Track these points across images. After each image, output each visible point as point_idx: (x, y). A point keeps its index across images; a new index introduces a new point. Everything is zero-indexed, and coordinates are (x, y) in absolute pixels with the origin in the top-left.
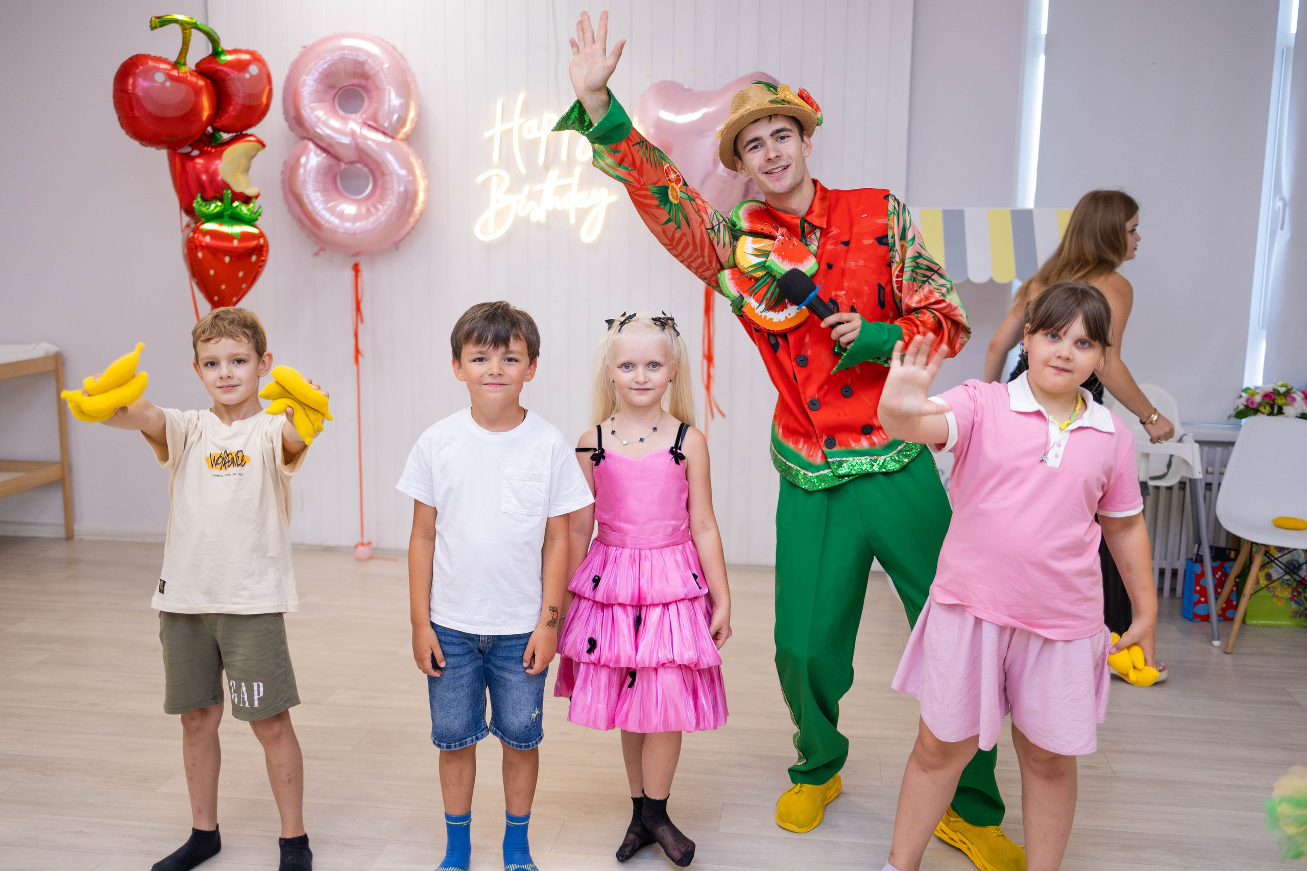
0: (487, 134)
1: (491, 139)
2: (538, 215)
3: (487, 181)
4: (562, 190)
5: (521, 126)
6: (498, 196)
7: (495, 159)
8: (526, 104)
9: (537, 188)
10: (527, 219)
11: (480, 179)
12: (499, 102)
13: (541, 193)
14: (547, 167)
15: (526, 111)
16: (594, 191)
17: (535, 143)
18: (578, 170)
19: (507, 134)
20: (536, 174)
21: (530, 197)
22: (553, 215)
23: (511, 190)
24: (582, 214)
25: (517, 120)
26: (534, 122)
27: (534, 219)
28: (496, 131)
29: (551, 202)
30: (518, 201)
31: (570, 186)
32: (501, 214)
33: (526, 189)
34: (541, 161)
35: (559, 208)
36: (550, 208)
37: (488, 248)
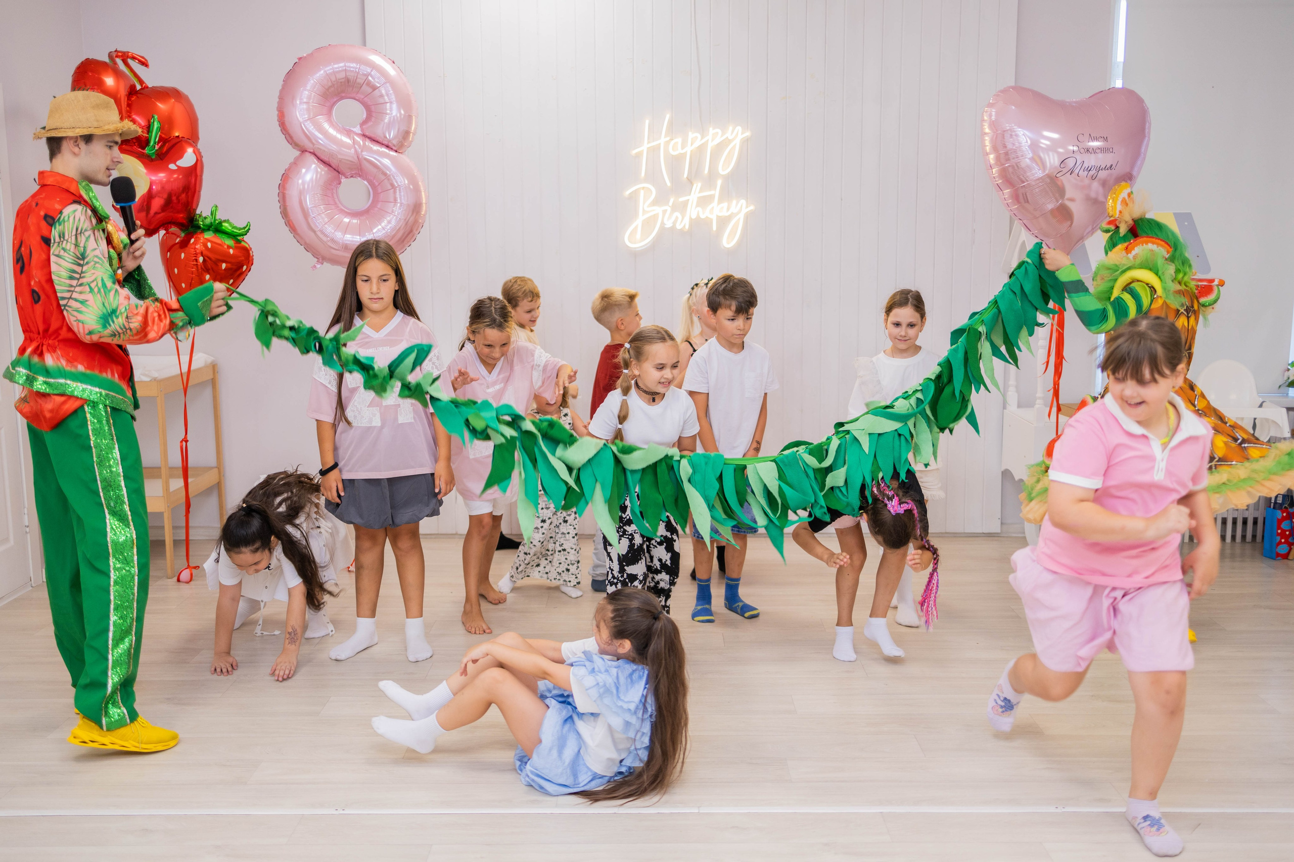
0: (634, 152)
1: (639, 155)
2: (683, 224)
3: (636, 192)
4: (704, 202)
5: (667, 143)
6: (646, 208)
7: (643, 174)
8: (671, 123)
9: (682, 199)
10: (673, 228)
11: (627, 193)
12: (647, 122)
13: (686, 204)
14: (690, 181)
15: (672, 130)
16: (734, 202)
17: (680, 158)
18: (719, 182)
19: (655, 150)
20: (681, 186)
21: (674, 208)
22: (696, 223)
23: (656, 202)
24: (723, 221)
25: (663, 140)
26: (679, 140)
27: (679, 226)
28: (644, 148)
29: (693, 212)
30: (665, 212)
31: (711, 197)
32: (649, 222)
33: (672, 200)
34: (685, 175)
35: (702, 216)
36: (694, 217)
37: (635, 255)
